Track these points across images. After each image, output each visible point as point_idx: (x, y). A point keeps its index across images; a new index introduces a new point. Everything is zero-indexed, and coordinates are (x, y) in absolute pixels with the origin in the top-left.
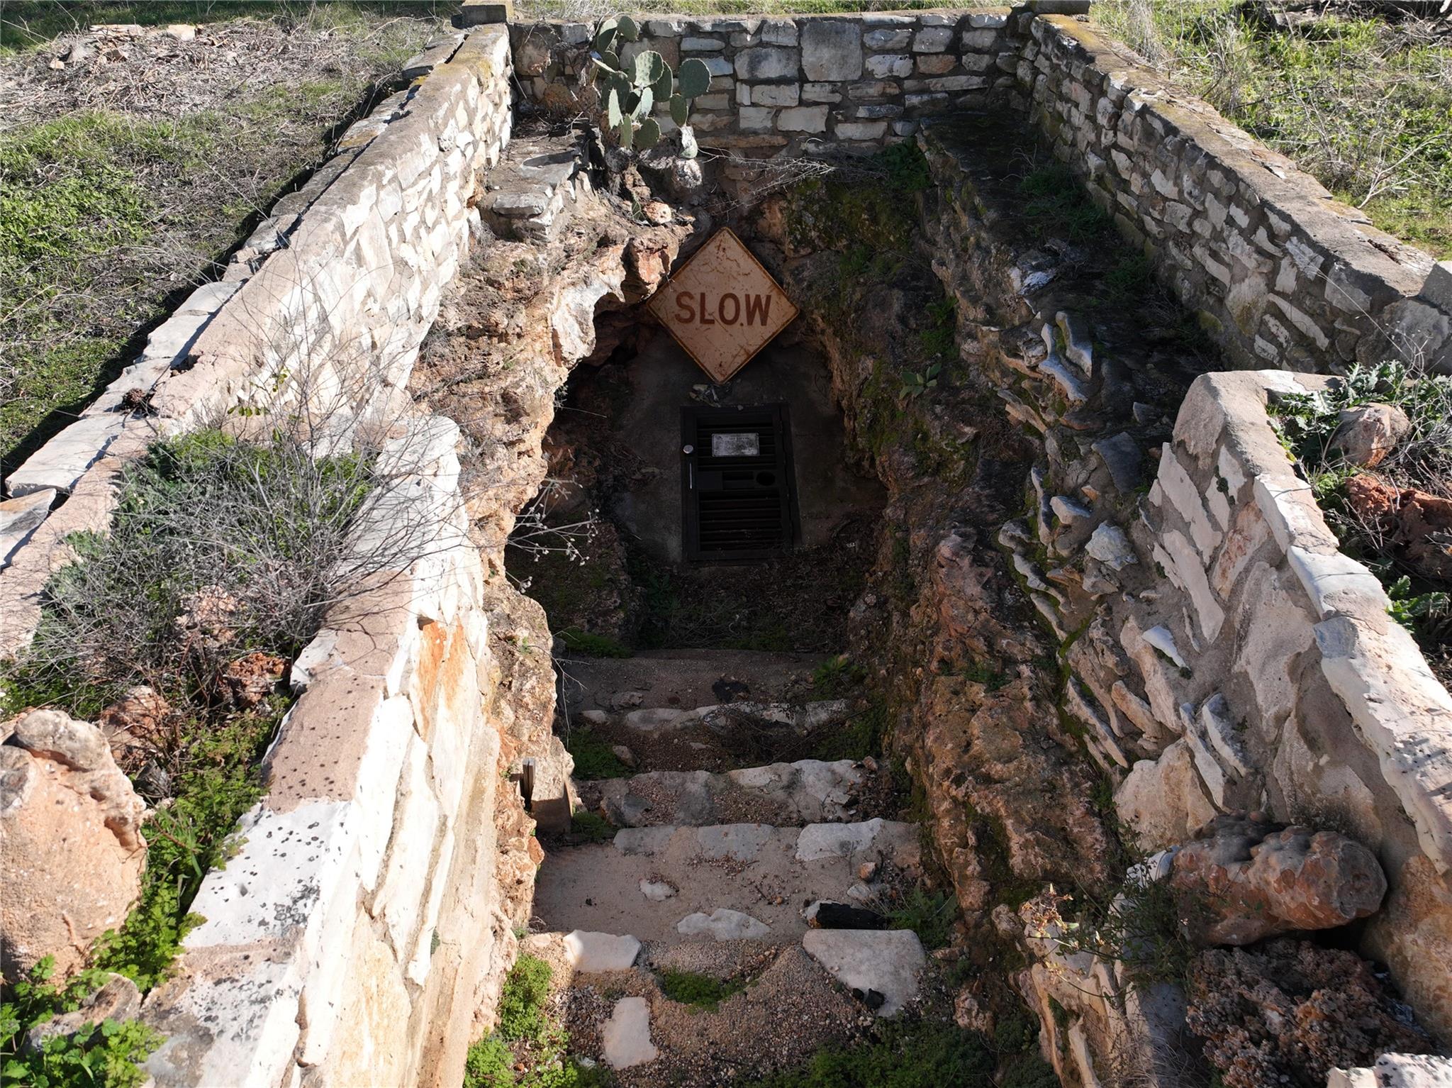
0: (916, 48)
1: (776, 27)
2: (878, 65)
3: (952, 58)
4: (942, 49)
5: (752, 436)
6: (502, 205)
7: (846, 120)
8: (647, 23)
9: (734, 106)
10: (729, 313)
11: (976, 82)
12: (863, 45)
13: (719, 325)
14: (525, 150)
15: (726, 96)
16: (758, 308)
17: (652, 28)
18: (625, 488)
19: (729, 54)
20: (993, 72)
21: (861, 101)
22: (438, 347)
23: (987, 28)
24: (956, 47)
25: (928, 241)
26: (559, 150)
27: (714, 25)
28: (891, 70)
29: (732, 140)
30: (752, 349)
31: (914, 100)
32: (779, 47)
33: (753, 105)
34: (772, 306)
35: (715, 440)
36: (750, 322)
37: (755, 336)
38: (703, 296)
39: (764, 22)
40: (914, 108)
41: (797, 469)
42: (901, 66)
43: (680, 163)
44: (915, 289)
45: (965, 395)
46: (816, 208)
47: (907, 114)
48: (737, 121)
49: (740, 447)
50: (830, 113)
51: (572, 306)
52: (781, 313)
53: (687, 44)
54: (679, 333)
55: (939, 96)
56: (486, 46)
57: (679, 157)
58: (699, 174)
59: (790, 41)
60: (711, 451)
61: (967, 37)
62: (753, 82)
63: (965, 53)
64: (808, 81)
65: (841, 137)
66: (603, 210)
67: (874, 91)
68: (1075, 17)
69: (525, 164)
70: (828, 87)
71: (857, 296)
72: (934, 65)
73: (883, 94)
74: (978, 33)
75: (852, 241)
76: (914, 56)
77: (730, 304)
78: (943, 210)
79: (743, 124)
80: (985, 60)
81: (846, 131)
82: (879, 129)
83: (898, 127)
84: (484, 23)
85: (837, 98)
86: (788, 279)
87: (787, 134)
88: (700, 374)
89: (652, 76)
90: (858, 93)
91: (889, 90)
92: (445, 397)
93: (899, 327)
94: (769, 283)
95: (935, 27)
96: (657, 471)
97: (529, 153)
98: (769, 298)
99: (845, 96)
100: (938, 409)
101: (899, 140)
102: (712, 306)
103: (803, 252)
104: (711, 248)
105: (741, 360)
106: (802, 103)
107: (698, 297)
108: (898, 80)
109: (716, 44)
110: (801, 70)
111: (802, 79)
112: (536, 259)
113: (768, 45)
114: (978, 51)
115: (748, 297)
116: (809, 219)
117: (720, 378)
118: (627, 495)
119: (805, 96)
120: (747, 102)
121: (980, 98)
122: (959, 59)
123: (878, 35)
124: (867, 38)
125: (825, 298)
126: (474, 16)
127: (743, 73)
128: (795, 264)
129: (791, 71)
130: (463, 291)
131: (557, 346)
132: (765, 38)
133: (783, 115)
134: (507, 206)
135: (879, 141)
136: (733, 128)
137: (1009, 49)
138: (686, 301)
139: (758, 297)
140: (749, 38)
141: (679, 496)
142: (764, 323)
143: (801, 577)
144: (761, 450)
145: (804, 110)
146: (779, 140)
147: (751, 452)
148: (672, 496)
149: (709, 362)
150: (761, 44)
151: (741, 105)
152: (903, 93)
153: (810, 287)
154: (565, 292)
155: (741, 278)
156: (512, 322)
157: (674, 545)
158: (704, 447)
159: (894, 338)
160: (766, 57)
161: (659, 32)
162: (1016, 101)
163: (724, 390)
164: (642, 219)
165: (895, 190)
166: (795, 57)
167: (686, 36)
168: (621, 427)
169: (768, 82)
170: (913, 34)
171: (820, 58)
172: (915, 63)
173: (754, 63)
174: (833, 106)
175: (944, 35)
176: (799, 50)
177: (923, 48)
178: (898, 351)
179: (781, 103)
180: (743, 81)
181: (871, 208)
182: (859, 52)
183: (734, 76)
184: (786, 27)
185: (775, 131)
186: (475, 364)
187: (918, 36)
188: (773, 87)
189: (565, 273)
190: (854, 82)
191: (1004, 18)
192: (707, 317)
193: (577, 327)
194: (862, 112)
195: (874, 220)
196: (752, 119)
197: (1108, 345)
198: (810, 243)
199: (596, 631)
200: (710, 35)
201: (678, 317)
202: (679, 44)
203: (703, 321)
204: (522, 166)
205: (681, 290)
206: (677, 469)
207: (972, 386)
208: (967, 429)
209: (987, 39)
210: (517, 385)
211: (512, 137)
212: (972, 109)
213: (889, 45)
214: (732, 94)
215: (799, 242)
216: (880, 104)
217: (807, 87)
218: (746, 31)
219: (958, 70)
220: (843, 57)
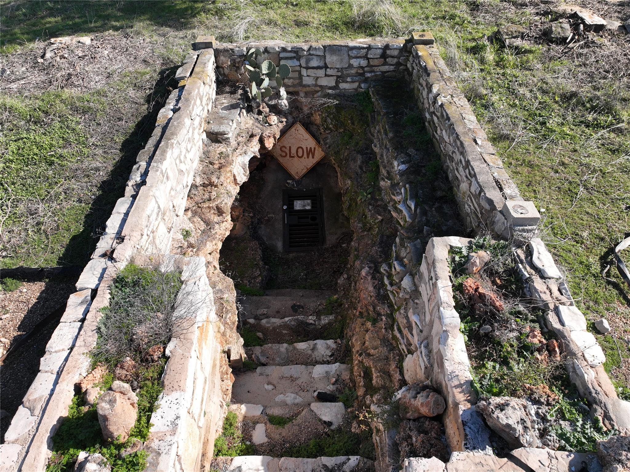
0: (369, 56)
1: (315, 48)
2: (355, 62)
3: (383, 60)
4: (379, 57)
5: (309, 201)
6: (214, 130)
7: (343, 82)
8: (266, 47)
9: (301, 76)
10: (300, 154)
11: (392, 68)
12: (349, 55)
13: (296, 159)
14: (221, 102)
15: (297, 73)
16: (311, 152)
17: (268, 49)
18: (262, 223)
19: (298, 58)
20: (398, 64)
21: (348, 75)
22: (193, 192)
23: (396, 49)
24: (384, 56)
25: (372, 135)
26: (234, 101)
27: (292, 48)
28: (360, 64)
29: (300, 88)
30: (309, 167)
31: (369, 75)
32: (317, 55)
33: (308, 76)
34: (316, 151)
35: (295, 203)
36: (308, 157)
37: (310, 162)
38: (290, 147)
39: (311, 47)
40: (368, 77)
41: (325, 214)
42: (364, 63)
43: (280, 101)
44: (367, 154)
45: (379, 203)
46: (332, 116)
47: (366, 80)
48: (302, 81)
49: (304, 206)
50: (337, 79)
51: (240, 162)
52: (319, 154)
53: (282, 55)
54: (281, 161)
55: (378, 73)
56: (205, 63)
57: (279, 99)
58: (287, 104)
59: (321, 54)
60: (293, 208)
61: (388, 52)
62: (307, 68)
63: (388, 58)
64: (328, 68)
65: (341, 88)
66: (251, 122)
67: (353, 71)
68: (428, 46)
69: (222, 109)
70: (336, 70)
71: (346, 154)
72: (376, 62)
73: (357, 73)
74: (392, 50)
75: (345, 129)
76: (368, 59)
77: (300, 150)
78: (377, 125)
79: (304, 83)
80: (395, 60)
81: (343, 86)
82: (356, 85)
83: (363, 85)
84: (204, 48)
85: (339, 74)
86: (322, 142)
87: (321, 86)
88: (290, 177)
89: (269, 69)
90: (347, 72)
91: (359, 71)
92: (196, 209)
93: (359, 171)
94: (315, 143)
95: (376, 48)
96: (273, 216)
97: (223, 103)
98: (315, 148)
99: (342, 73)
100: (370, 207)
101: (363, 90)
102: (294, 151)
103: (327, 132)
104: (293, 129)
105: (305, 171)
106: (326, 75)
107: (288, 148)
108: (362, 68)
109: (293, 55)
110: (325, 64)
111: (326, 67)
112: (227, 150)
113: (313, 55)
114: (393, 57)
115: (307, 148)
116: (329, 121)
117: (297, 178)
118: (262, 226)
119: (327, 73)
120: (305, 75)
121: (394, 73)
122: (385, 60)
123: (354, 51)
124: (350, 53)
125: (335, 153)
126: (200, 46)
127: (304, 65)
128: (324, 136)
129: (321, 64)
130: (201, 168)
131: (235, 180)
132: (311, 52)
133: (319, 79)
134: (216, 131)
135: (356, 89)
136: (301, 84)
137: (404, 56)
138: (284, 149)
139: (311, 148)
140: (305, 53)
141: (282, 226)
142: (313, 157)
143: (326, 258)
144: (312, 207)
145: (327, 78)
146: (318, 89)
147: (308, 208)
148: (279, 226)
149: (293, 172)
150: (310, 54)
151: (303, 76)
152: (364, 72)
153: (329, 147)
154: (238, 158)
155: (304, 141)
156: (219, 181)
157: (280, 245)
158: (291, 206)
159: (357, 175)
160: (312, 59)
161: (271, 51)
162: (407, 77)
163: (299, 182)
164: (266, 123)
165: (361, 111)
166: (323, 59)
167: (281, 52)
168: (260, 198)
169: (313, 68)
170: (368, 51)
171: (333, 60)
172: (369, 62)
173: (308, 61)
174: (338, 77)
175: (379, 52)
176: (325, 57)
177: (371, 56)
178: (359, 180)
179: (318, 76)
180: (304, 68)
181: (352, 119)
182: (347, 57)
183: (300, 66)
184: (319, 48)
185: (316, 85)
186: (207, 196)
187: (369, 52)
188: (315, 70)
189: (237, 151)
190: (346, 68)
191: (402, 45)
192: (292, 155)
193: (242, 170)
194: (349, 79)
195: (353, 123)
196: (307, 81)
197: (421, 199)
198: (330, 129)
199: (252, 285)
200: (290, 51)
201: (281, 155)
202: (279, 55)
203: (290, 156)
204: (220, 110)
205: (281, 145)
206: (281, 215)
207: (382, 200)
208: (379, 217)
209: (396, 53)
210: (221, 203)
211: (216, 95)
212: (391, 77)
213: (359, 55)
214: (300, 72)
215: (326, 129)
216: (356, 76)
217: (328, 70)
218: (304, 50)
219: (385, 64)
220: (341, 59)
